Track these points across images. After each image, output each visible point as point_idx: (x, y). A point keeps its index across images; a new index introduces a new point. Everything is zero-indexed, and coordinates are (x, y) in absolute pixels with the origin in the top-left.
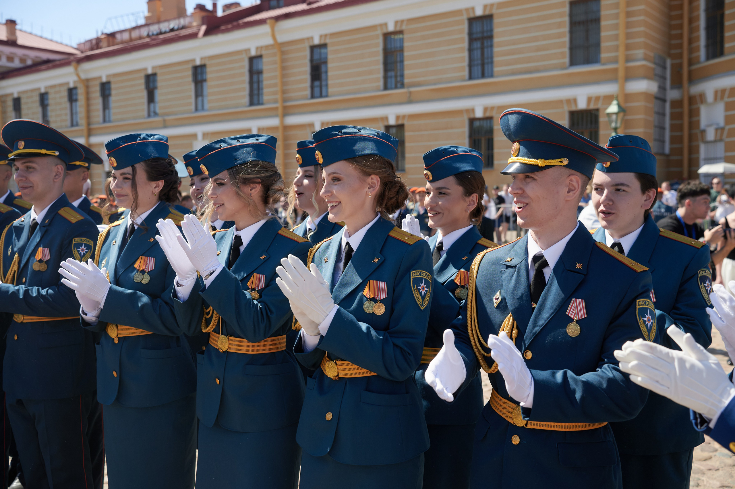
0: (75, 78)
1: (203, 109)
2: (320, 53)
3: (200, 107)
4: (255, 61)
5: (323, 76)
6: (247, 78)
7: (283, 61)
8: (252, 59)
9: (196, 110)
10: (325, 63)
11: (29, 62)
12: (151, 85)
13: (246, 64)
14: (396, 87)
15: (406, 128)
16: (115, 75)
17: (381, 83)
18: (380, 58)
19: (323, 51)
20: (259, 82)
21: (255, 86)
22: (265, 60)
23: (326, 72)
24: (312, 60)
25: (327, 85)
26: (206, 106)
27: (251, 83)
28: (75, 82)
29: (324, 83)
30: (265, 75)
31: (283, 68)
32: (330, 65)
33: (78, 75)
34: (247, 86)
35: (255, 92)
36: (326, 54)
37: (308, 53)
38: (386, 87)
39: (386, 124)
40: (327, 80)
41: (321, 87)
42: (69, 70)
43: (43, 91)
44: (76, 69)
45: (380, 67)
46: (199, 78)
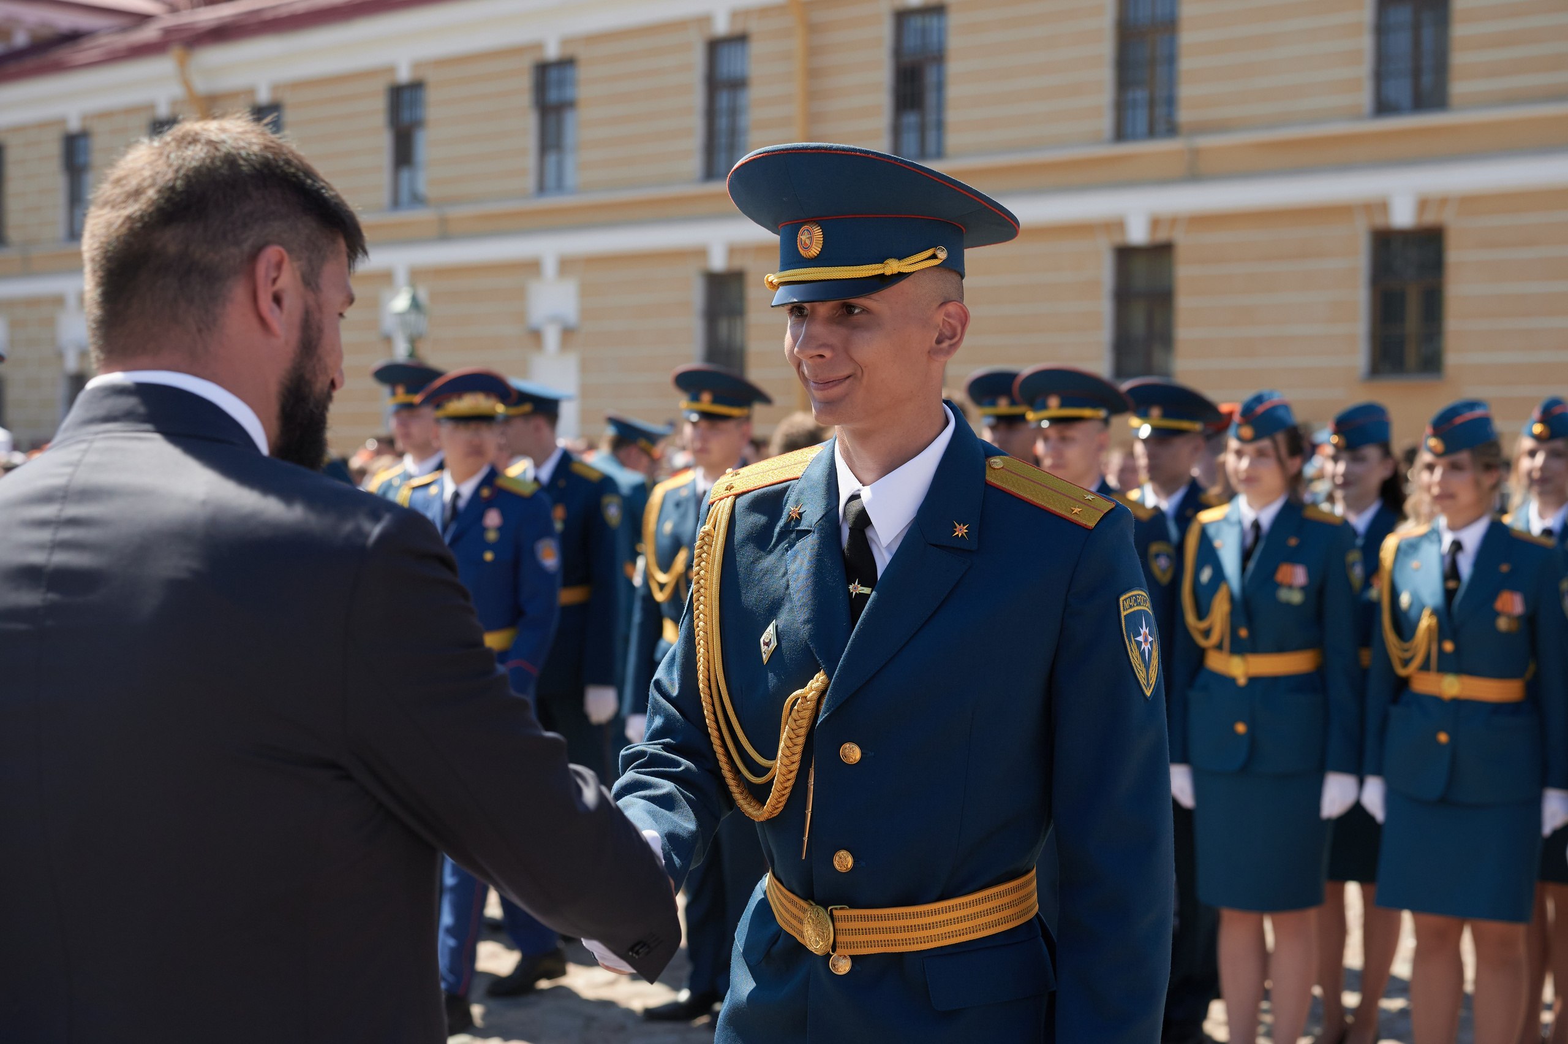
0: (176, 90)
1: (560, 187)
2: (924, 31)
3: (551, 180)
4: (725, 52)
5: (931, 98)
6: (697, 99)
7: (812, 51)
8: (715, 46)
9: (542, 188)
10: (939, 58)
11: (21, 39)
12: (406, 116)
13: (698, 58)
14: (1152, 133)
15: (1182, 253)
16: (298, 85)
17: (1106, 123)
18: (1106, 48)
19: (933, 22)
20: (734, 112)
21: (723, 123)
22: (756, 48)
23: (940, 87)
24: (898, 51)
25: (940, 125)
26: (572, 177)
27: (711, 113)
28: (174, 103)
29: (931, 118)
30: (755, 93)
31: (812, 73)
32: (954, 67)
33: (186, 83)
34: (697, 123)
35: (723, 140)
36: (942, 32)
37: (885, 31)
38: (1121, 134)
39: (1117, 239)
40: (940, 107)
41: (922, 129)
42: (163, 66)
43: (74, 125)
44: (182, 64)
45: (1105, 75)
46: (553, 96)
